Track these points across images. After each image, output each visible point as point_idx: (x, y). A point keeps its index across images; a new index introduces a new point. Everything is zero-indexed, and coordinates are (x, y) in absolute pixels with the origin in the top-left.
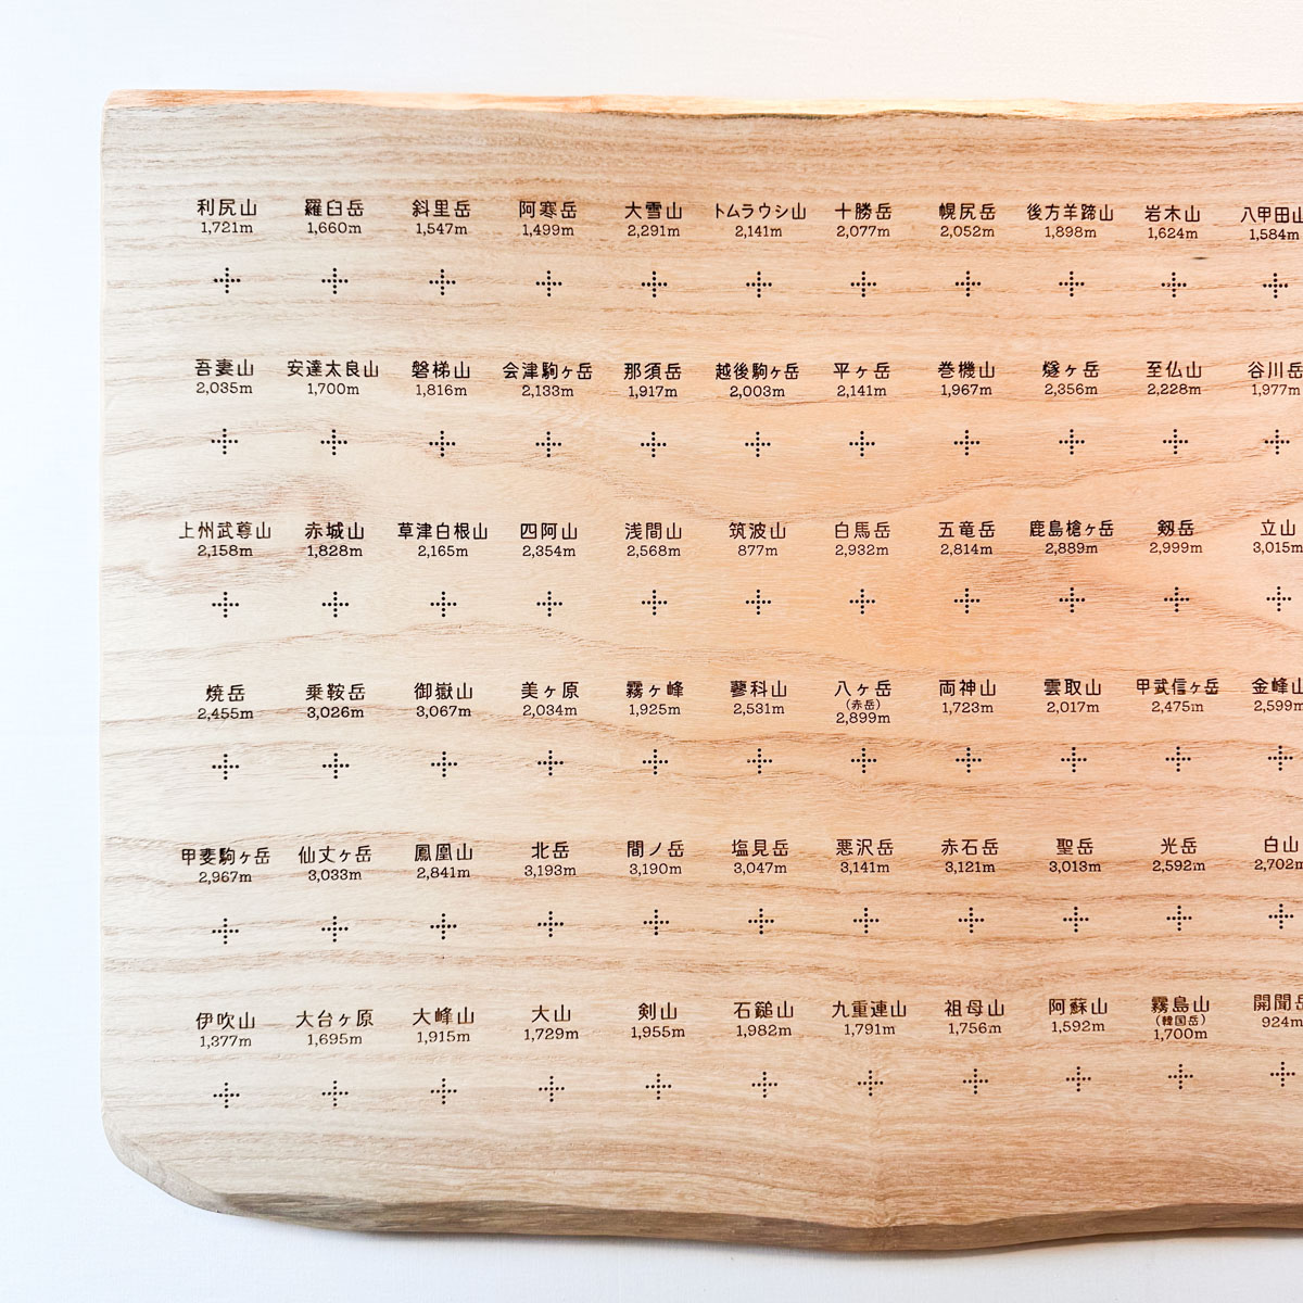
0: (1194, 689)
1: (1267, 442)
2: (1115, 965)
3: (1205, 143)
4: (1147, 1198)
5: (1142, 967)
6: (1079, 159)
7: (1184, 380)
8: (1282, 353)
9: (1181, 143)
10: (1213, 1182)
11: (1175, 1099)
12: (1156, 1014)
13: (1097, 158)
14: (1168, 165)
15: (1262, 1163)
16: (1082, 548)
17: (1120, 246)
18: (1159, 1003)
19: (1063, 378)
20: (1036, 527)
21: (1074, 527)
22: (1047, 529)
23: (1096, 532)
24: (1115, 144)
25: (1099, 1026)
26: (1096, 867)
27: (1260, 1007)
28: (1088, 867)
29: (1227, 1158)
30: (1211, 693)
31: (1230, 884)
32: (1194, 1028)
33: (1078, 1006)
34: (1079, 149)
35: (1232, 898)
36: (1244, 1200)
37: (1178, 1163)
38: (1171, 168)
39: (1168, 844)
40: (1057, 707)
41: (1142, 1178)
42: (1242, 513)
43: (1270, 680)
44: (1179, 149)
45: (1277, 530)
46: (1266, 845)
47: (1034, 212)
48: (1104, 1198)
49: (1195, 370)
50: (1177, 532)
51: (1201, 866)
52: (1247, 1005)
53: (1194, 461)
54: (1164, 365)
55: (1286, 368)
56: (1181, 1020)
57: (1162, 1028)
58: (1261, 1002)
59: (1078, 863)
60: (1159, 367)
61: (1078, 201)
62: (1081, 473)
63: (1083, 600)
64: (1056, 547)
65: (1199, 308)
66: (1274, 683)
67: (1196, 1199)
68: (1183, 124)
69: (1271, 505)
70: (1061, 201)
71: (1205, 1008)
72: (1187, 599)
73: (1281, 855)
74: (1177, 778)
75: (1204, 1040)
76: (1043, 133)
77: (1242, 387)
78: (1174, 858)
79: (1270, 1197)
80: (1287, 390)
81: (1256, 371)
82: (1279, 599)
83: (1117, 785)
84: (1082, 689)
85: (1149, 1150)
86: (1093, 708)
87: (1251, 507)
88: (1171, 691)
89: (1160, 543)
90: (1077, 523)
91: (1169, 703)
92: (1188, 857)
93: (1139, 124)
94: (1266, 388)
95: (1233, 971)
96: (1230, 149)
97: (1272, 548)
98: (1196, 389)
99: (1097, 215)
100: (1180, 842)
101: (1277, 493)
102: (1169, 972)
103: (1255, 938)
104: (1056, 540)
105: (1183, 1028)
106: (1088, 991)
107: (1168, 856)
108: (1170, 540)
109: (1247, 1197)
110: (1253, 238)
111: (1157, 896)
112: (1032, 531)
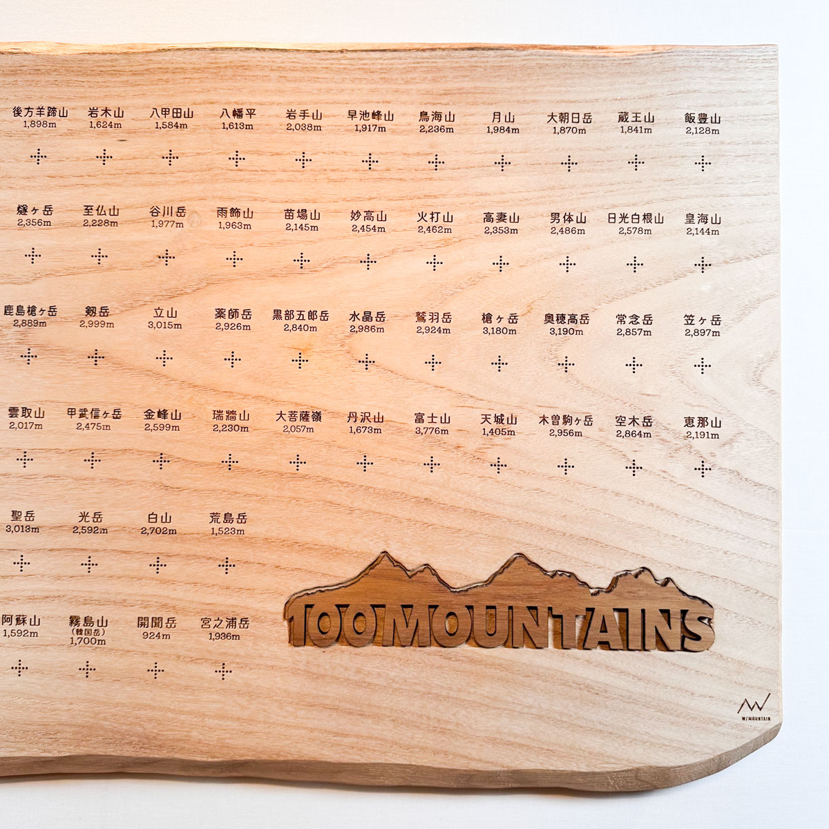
0: (105, 415)
1: (160, 257)
2: (46, 594)
3: (127, 69)
4: (62, 749)
5: (64, 596)
6: (47, 79)
7: (108, 217)
8: (172, 201)
9: (114, 68)
10: (106, 740)
11: (83, 684)
12: (72, 627)
13: (59, 78)
14: (105, 82)
15: (140, 730)
16: (37, 323)
17: (71, 133)
18: (74, 620)
19: (30, 215)
20: (8, 310)
21: (32, 310)
22: (15, 311)
23: (46, 313)
24: (71, 69)
25: (34, 634)
26: (36, 529)
27: (142, 625)
28: (31, 529)
29: (116, 725)
30: (117, 418)
31: (124, 543)
32: (97, 638)
33: (20, 620)
34: (48, 73)
35: (125, 552)
36: (127, 754)
37: (83, 727)
38: (107, 84)
39: (84, 516)
40: (16, 426)
41: (59, 736)
42: (142, 303)
43: (156, 411)
44: (113, 72)
45: (164, 314)
46: (149, 518)
47: (17, 112)
48: (33, 748)
49: (114, 211)
50: (98, 314)
51: (105, 531)
52: (133, 624)
53: (110, 269)
54: (95, 208)
55: (175, 210)
56: (88, 632)
57: (76, 637)
58: (142, 622)
59: (24, 527)
60: (92, 209)
61: (46, 105)
62: (38, 276)
63: (36, 356)
64: (20, 322)
65: (120, 172)
66: (159, 412)
67: (94, 752)
68: (115, 57)
69: (161, 297)
70: (34, 105)
71: (104, 624)
72: (103, 357)
73: (159, 525)
74: (90, 473)
75: (103, 646)
76: (25, 63)
77: (145, 222)
78: (87, 525)
79: (145, 753)
80: (175, 224)
81: (154, 212)
82: (164, 358)
83: (51, 476)
84: (32, 414)
85: (64, 718)
86: (39, 426)
87: (147, 299)
88: (89, 416)
89: (86, 321)
90: (34, 307)
91: (88, 424)
92: (97, 524)
93: (88, 57)
94: (161, 223)
95: (125, 601)
96: (145, 72)
97: (160, 325)
98: (114, 223)
99: (57, 113)
100: (91, 515)
101: (166, 290)
102: (81, 600)
103: (141, 579)
104: (20, 318)
105: (90, 637)
106: (28, 611)
107: (83, 524)
108: (93, 319)
109: (128, 752)
110: (157, 128)
111: (75, 550)
112: (6, 312)
